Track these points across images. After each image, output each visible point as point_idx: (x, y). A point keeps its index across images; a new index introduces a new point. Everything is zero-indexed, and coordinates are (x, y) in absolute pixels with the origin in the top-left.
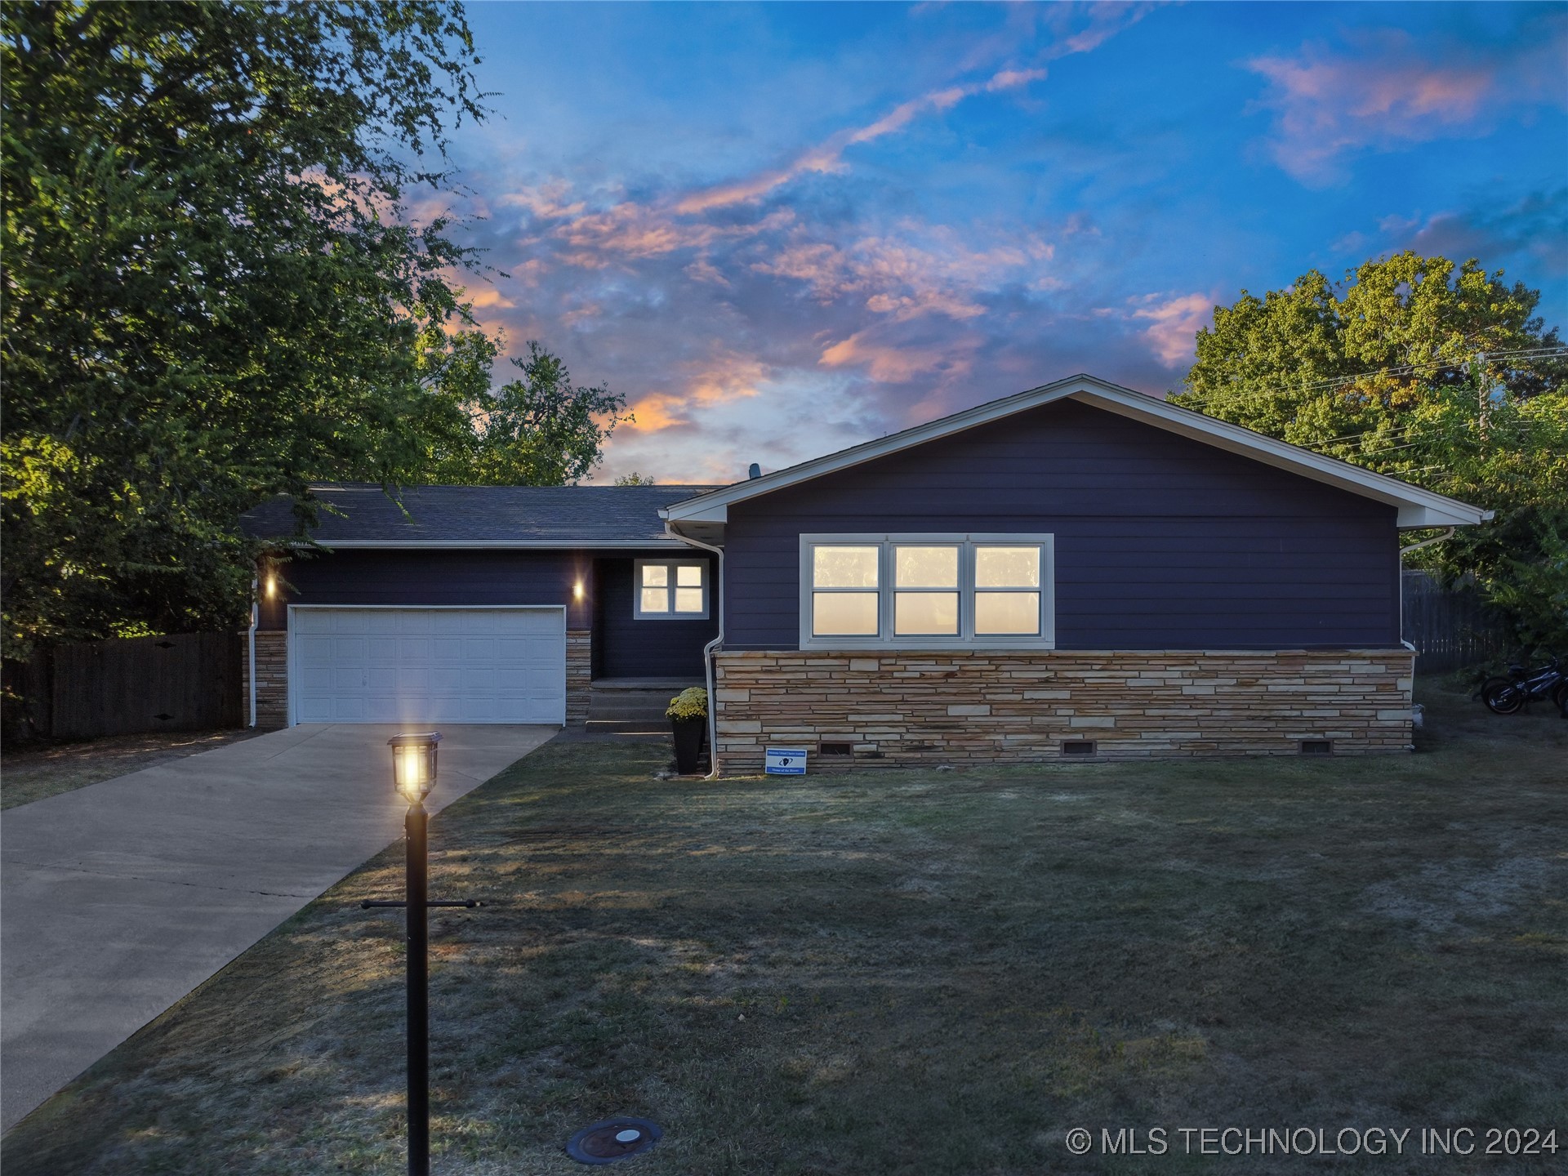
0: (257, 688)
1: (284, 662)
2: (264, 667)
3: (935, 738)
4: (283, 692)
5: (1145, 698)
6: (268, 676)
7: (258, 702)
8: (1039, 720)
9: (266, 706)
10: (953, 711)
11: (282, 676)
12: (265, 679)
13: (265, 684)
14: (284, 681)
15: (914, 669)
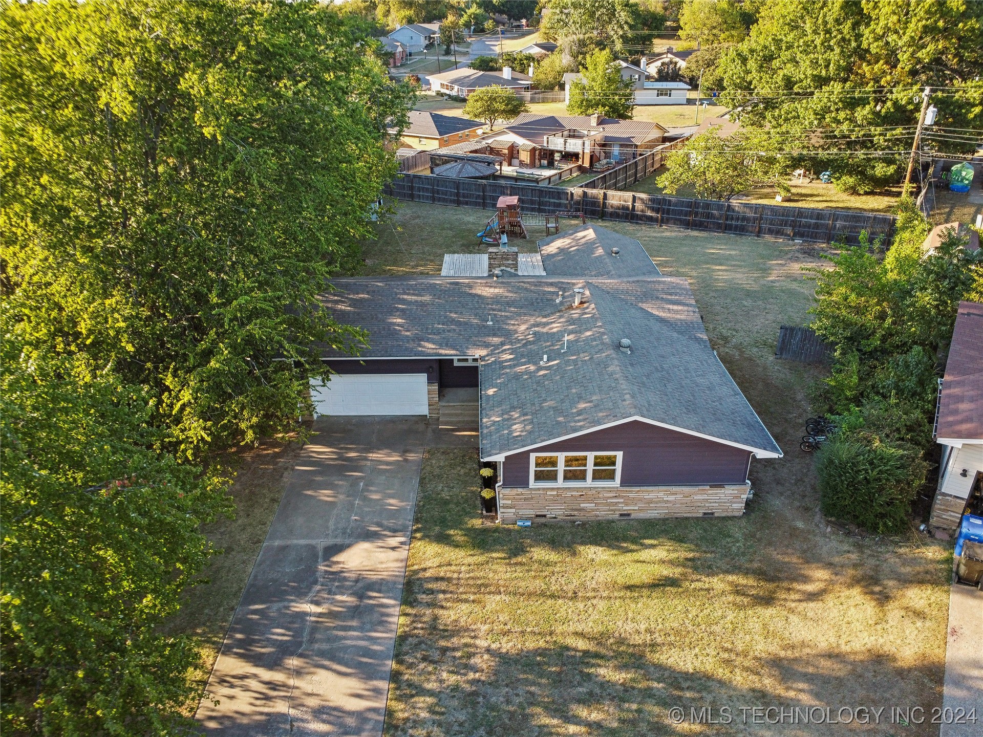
3: (576, 513)
5: (650, 502)
8: (612, 508)
10: (582, 505)
15: (569, 494)
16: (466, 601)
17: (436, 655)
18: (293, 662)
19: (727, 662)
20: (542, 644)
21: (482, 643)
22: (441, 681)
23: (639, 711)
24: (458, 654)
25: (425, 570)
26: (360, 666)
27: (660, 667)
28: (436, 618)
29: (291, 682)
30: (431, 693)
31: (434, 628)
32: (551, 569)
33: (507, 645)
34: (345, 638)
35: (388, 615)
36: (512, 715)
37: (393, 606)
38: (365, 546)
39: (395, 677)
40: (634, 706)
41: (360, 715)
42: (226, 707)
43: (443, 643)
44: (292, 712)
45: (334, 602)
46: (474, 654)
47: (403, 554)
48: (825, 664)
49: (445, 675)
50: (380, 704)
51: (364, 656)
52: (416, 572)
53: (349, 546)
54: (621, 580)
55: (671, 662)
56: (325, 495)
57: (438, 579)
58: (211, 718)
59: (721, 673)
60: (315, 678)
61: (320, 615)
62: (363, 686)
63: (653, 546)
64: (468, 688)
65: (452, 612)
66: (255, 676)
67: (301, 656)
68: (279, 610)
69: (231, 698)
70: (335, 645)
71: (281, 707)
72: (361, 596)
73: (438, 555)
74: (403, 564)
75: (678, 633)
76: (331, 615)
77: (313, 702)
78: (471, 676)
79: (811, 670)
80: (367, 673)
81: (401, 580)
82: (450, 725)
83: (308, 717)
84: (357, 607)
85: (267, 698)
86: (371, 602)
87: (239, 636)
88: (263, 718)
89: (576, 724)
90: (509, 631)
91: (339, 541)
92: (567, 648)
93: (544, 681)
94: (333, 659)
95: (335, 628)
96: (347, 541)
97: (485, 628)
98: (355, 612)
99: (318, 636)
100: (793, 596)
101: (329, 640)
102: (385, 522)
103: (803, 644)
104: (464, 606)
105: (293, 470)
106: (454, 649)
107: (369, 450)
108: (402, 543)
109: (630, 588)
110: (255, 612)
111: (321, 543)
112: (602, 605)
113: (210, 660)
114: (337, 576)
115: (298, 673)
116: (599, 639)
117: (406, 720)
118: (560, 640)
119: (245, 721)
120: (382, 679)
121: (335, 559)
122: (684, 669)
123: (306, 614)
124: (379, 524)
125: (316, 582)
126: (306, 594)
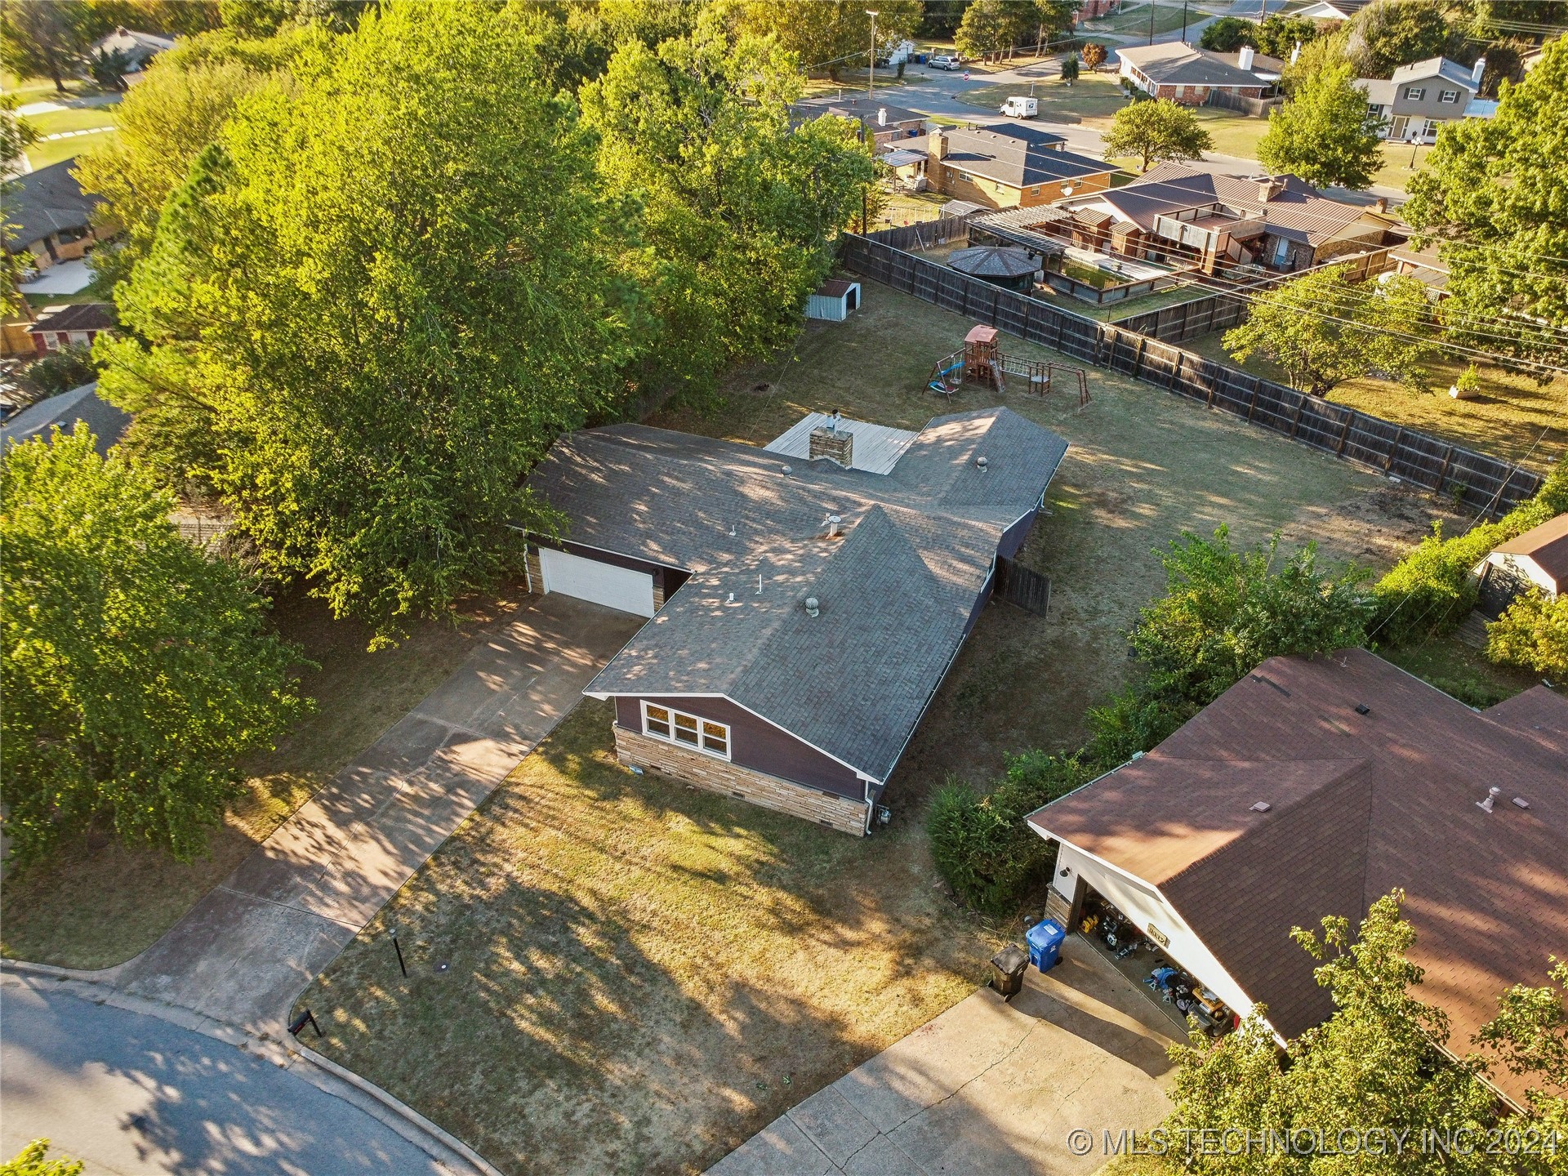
3: (689, 776)
8: (724, 782)
10: (694, 770)
15: (682, 754)
16: (526, 826)
17: (465, 862)
18: (358, 827)
19: (696, 968)
20: (554, 888)
21: (508, 867)
22: (452, 887)
23: (579, 974)
24: (482, 870)
25: (518, 784)
26: (404, 849)
27: (632, 947)
28: (491, 831)
29: (345, 843)
30: (437, 893)
31: (482, 840)
32: (622, 824)
33: (526, 878)
34: (410, 822)
35: (458, 815)
36: (481, 934)
37: (468, 809)
38: (489, 744)
39: (422, 869)
40: (579, 969)
41: (375, 889)
42: (288, 844)
43: (479, 856)
44: (330, 867)
45: (425, 787)
46: (494, 874)
47: (513, 763)
48: (782, 1006)
49: (459, 882)
50: (395, 887)
51: (413, 842)
52: (510, 784)
53: (476, 739)
54: (675, 858)
55: (646, 947)
56: (494, 681)
57: (522, 798)
58: (273, 849)
59: (680, 975)
60: (365, 846)
61: (405, 795)
62: (394, 867)
63: (738, 836)
64: (466, 899)
65: (507, 831)
66: (324, 827)
67: (367, 824)
68: (378, 779)
69: (296, 838)
70: (401, 825)
71: (325, 860)
72: (450, 789)
73: (541, 774)
74: (505, 773)
75: (677, 925)
76: (415, 798)
77: (349, 865)
78: (477, 892)
79: (763, 1006)
80: (406, 857)
81: (493, 787)
82: (430, 922)
83: (338, 876)
84: (439, 798)
85: (320, 849)
86: (454, 798)
87: (335, 790)
88: (306, 863)
89: (522, 963)
90: (538, 866)
91: (471, 731)
92: (572, 899)
93: (529, 919)
94: (389, 836)
95: (409, 811)
96: (477, 734)
97: (521, 855)
98: (435, 802)
99: (392, 813)
100: (825, 936)
101: (398, 819)
102: (523, 726)
103: (783, 983)
104: (521, 830)
105: (486, 645)
106: (483, 864)
107: (567, 645)
108: (522, 753)
109: (676, 868)
110: (359, 774)
111: (455, 728)
112: (636, 872)
113: (300, 802)
114: (444, 765)
115: (356, 837)
116: (604, 902)
117: (404, 906)
118: (572, 889)
119: (294, 860)
120: (412, 867)
121: (455, 748)
122: (651, 956)
123: (395, 789)
124: (516, 727)
125: (422, 764)
126: (407, 772)
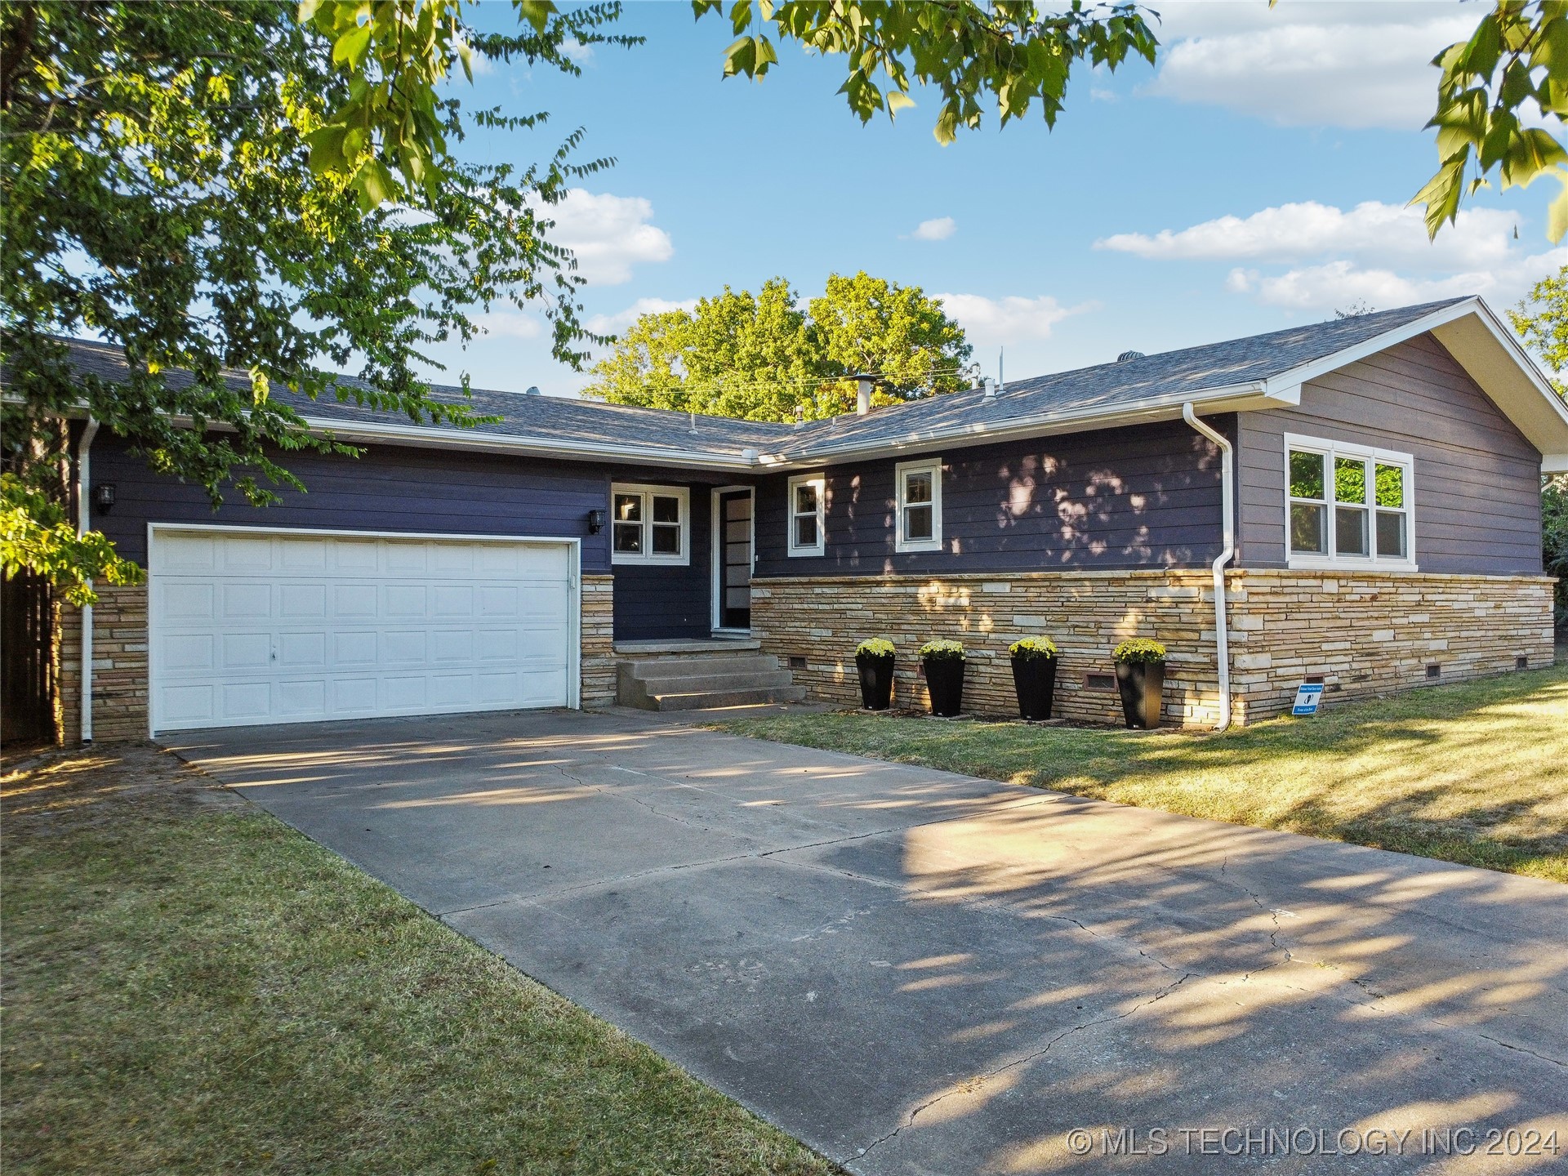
0: (94, 671)
1: (145, 624)
2: (106, 632)
4: (141, 676)
6: (116, 648)
7: (94, 696)
8: (1416, 644)
9: (110, 702)
10: (1376, 636)
11: (141, 647)
12: (108, 655)
13: (108, 664)
14: (144, 657)
15: (1357, 591)
